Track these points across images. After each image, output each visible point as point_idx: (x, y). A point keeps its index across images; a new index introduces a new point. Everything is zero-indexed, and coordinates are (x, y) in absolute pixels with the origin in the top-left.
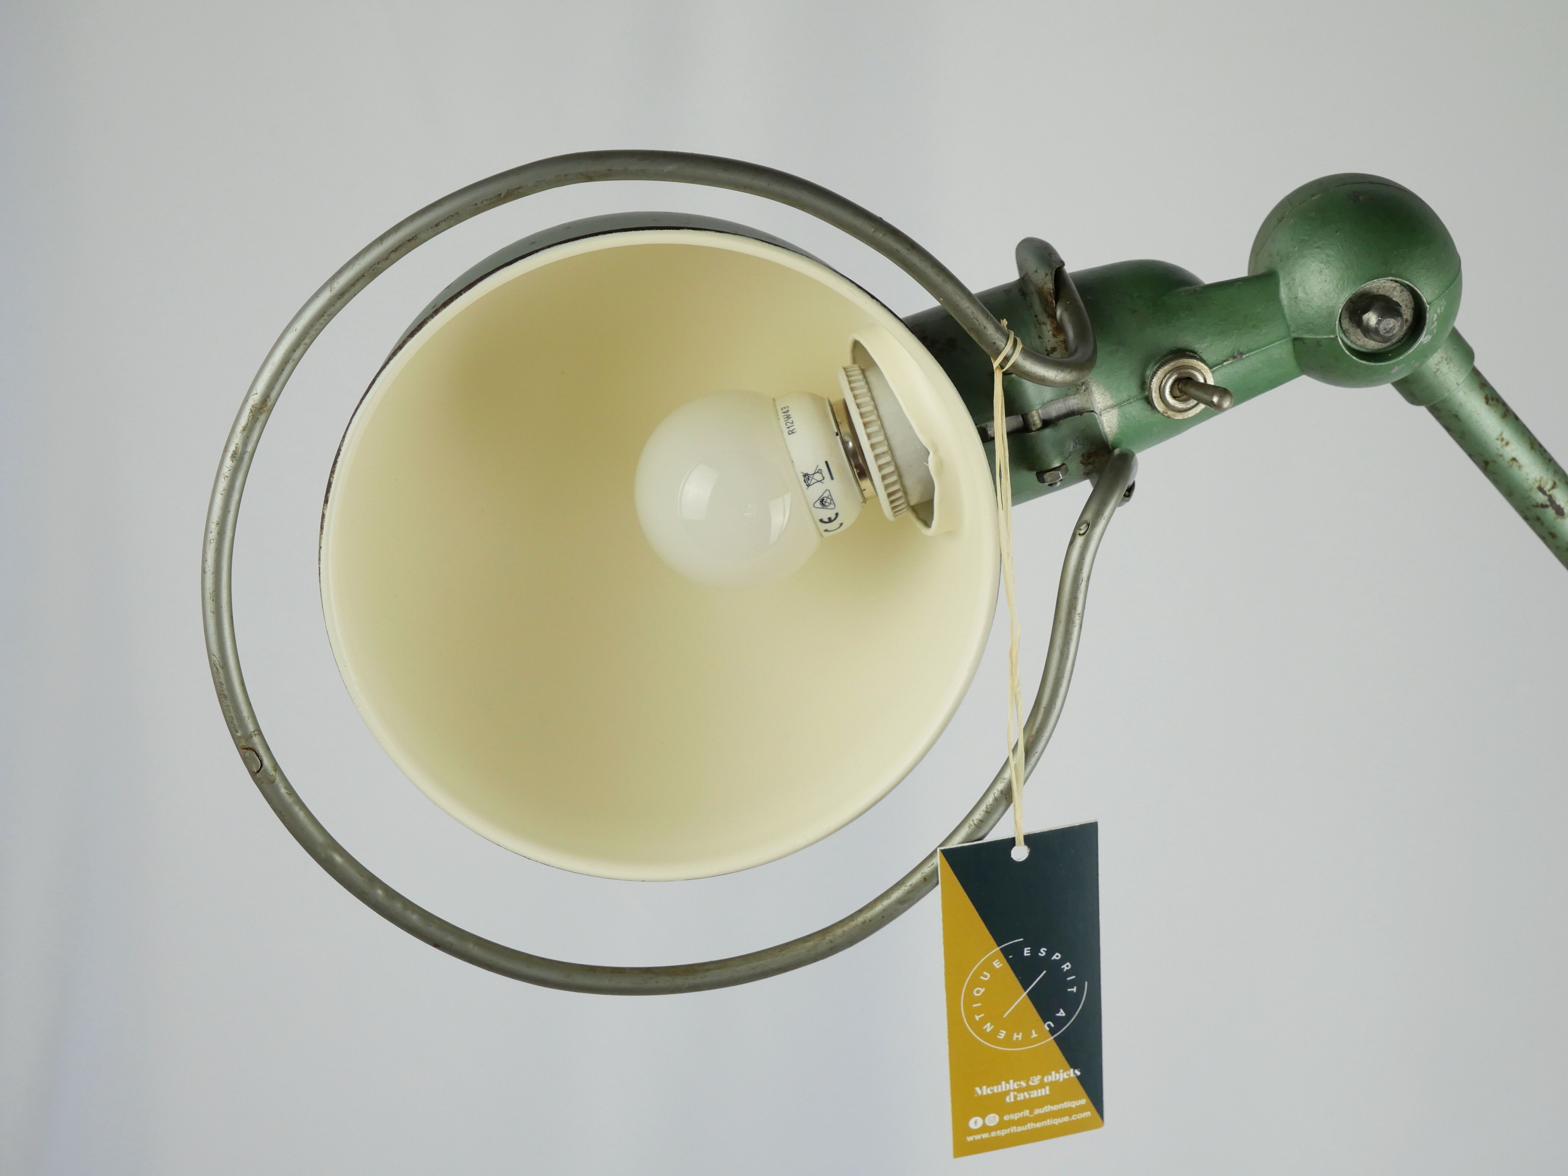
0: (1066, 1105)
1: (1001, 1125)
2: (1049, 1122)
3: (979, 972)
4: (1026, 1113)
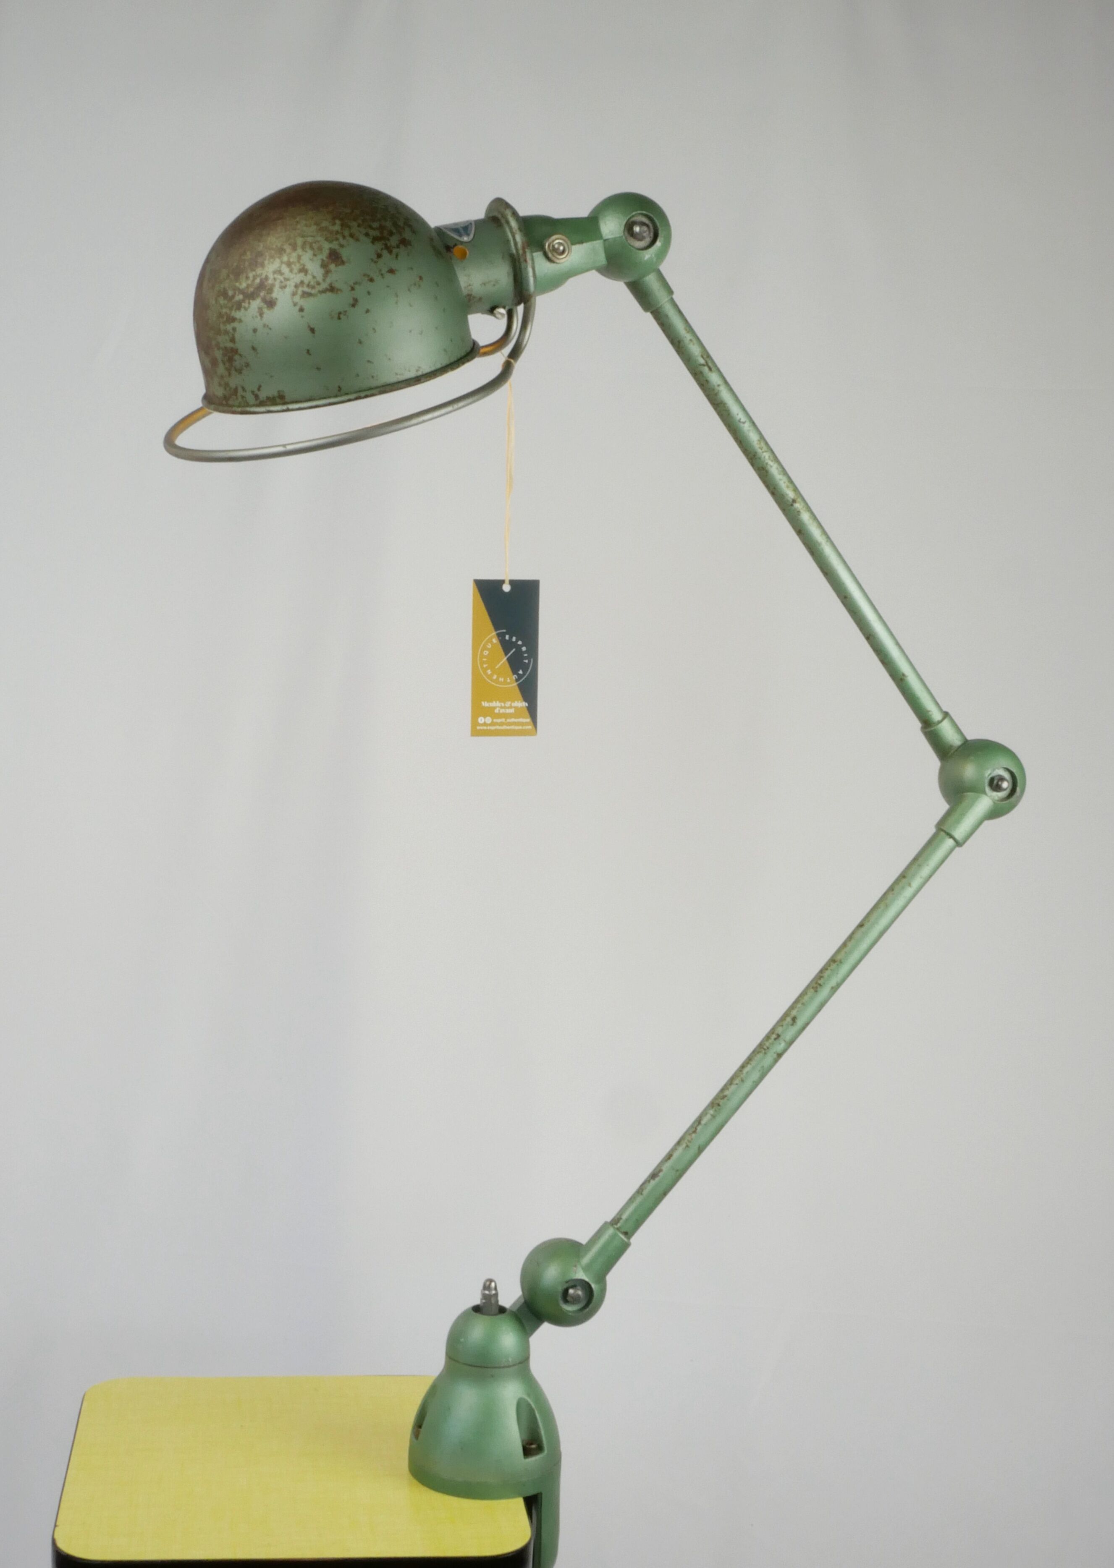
0: (521, 720)
1: (492, 724)
2: (513, 727)
3: (487, 642)
4: (503, 720)
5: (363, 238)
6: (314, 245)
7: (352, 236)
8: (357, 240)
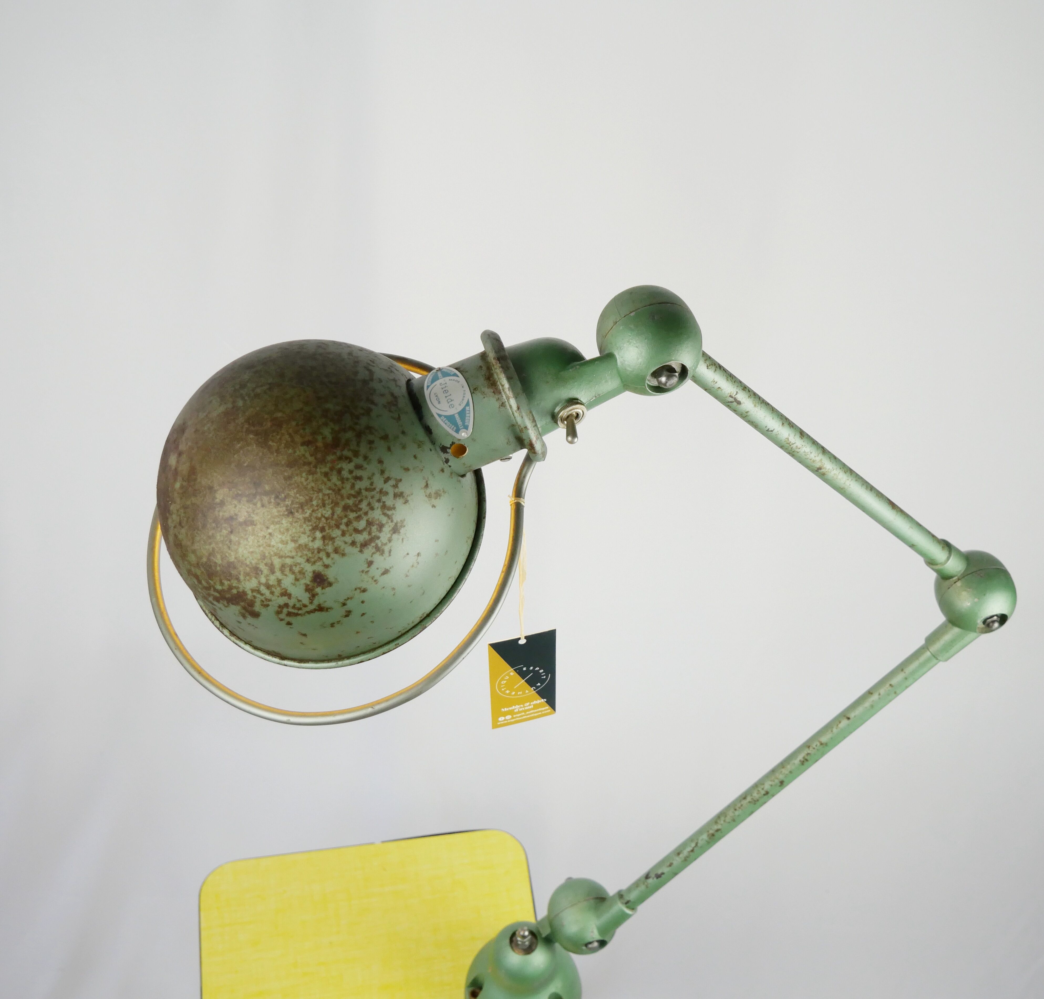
0: (540, 709)
1: (513, 718)
2: (532, 715)
3: (505, 676)
4: (523, 714)
5: (349, 549)
6: (294, 568)
7: (336, 551)
8: (343, 555)
